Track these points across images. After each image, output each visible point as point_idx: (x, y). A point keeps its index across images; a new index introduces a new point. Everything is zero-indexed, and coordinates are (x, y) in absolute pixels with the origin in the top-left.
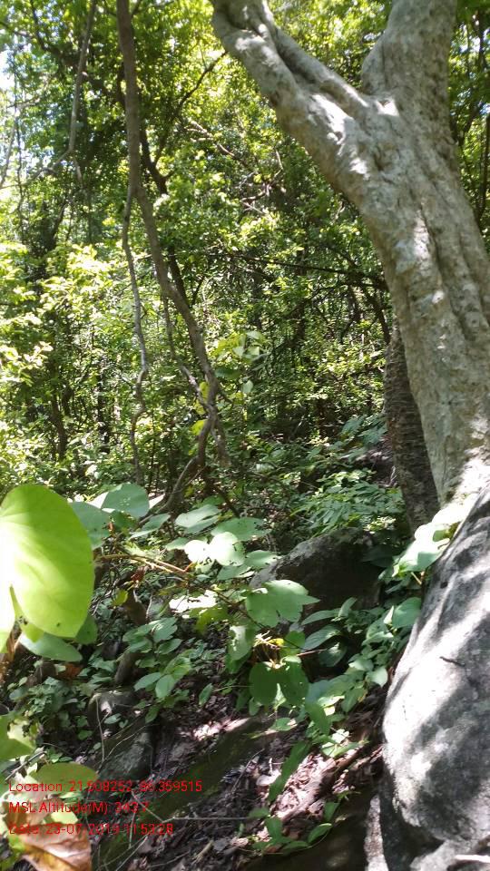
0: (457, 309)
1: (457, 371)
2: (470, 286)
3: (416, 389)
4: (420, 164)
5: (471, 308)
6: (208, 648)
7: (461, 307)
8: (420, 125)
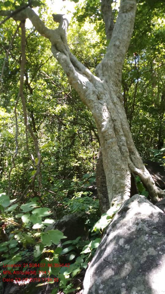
0: (119, 145)
1: (117, 164)
2: (124, 138)
3: (105, 168)
4: (111, 99)
5: (123, 145)
6: (28, 251)
7: (120, 144)
8: (112, 88)
